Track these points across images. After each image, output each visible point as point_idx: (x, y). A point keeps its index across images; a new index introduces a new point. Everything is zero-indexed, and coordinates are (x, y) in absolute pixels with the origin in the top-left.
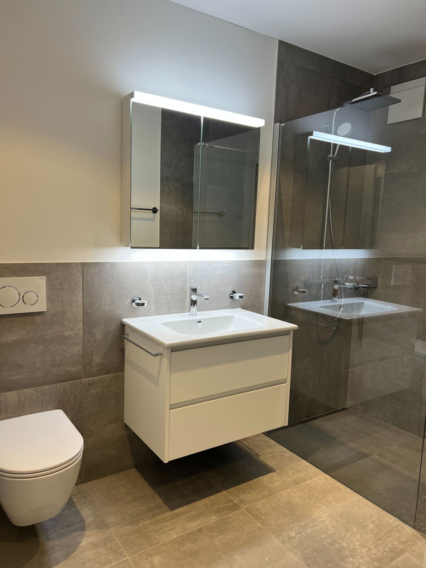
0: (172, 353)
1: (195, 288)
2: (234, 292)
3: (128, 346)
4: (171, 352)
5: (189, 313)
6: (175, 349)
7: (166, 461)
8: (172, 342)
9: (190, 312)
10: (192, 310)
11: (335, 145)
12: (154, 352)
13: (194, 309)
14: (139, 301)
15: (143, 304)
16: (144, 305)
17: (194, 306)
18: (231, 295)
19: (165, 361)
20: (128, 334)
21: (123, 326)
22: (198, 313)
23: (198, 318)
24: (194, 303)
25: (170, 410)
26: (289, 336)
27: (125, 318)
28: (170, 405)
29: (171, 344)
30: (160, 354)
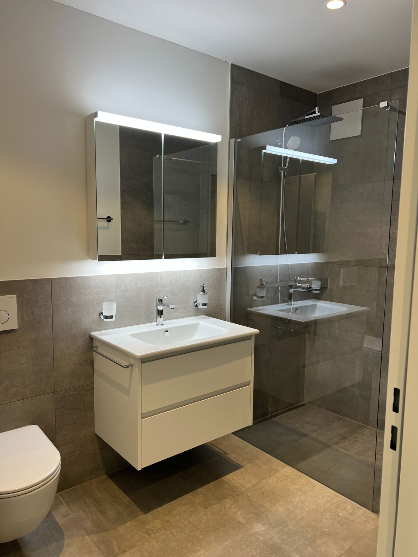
0: (142, 364)
1: (161, 299)
3: (97, 359)
5: (155, 323)
6: (146, 360)
7: (139, 469)
8: (142, 354)
10: (158, 320)
12: (125, 363)
13: (161, 319)
15: (111, 317)
17: (161, 315)
19: (136, 371)
20: (97, 347)
21: (92, 339)
23: (165, 327)
25: (142, 419)
26: (251, 340)
27: (93, 331)
28: (142, 414)
30: (131, 366)
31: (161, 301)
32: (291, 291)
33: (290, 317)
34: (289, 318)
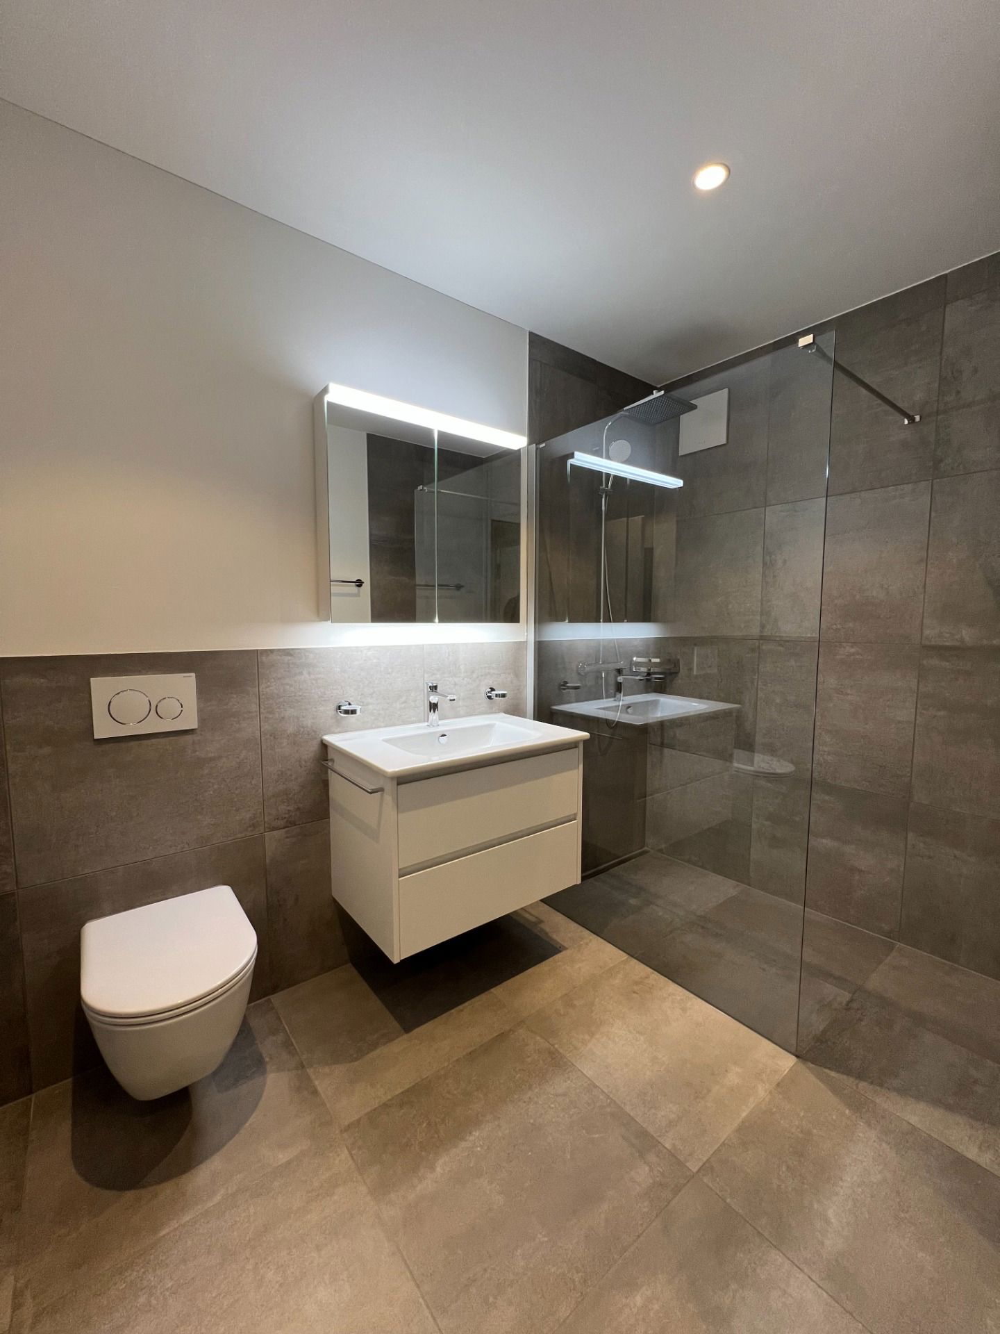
0: (399, 787)
1: (435, 685)
2: (493, 690)
3: (334, 781)
4: (398, 784)
5: (426, 724)
6: (404, 779)
7: (396, 960)
8: (397, 770)
9: (428, 721)
10: (431, 717)
11: (608, 475)
12: (370, 787)
13: (434, 716)
14: (348, 706)
15: (353, 712)
16: (355, 713)
17: (434, 712)
18: (489, 694)
19: (388, 798)
20: (332, 760)
21: (324, 746)
22: (440, 722)
23: (441, 729)
24: (434, 707)
25: (400, 877)
26: (576, 750)
27: (325, 734)
28: (399, 870)
29: (396, 772)
30: (381, 790)
31: (434, 688)
32: (620, 679)
33: (619, 719)
34: (617, 720)
